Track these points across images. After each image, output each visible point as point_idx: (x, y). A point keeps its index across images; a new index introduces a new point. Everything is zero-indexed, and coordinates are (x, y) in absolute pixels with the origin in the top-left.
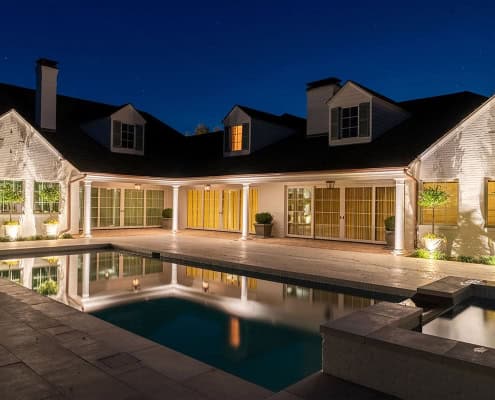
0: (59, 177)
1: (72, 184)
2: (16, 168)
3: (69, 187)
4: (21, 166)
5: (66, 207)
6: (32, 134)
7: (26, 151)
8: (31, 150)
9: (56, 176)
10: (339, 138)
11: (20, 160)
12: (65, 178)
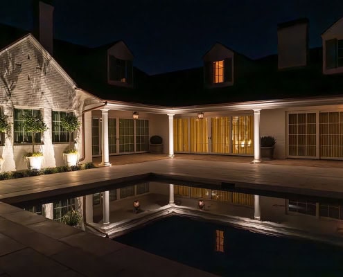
0: (74, 106)
1: (86, 114)
2: (34, 96)
3: (83, 116)
4: (39, 94)
5: (81, 136)
6: (48, 61)
7: (43, 79)
8: (48, 78)
9: (71, 105)
10: (336, 67)
11: (38, 88)
12: (79, 107)
